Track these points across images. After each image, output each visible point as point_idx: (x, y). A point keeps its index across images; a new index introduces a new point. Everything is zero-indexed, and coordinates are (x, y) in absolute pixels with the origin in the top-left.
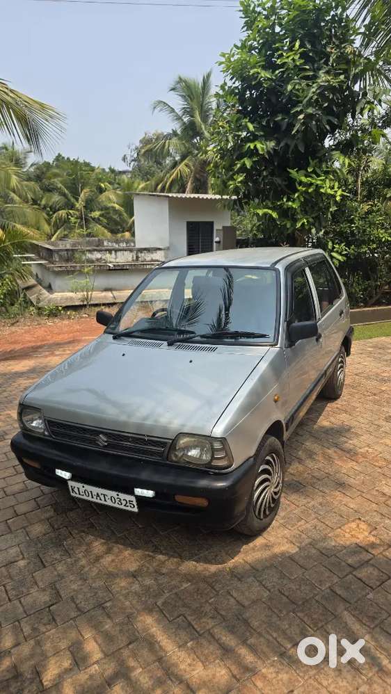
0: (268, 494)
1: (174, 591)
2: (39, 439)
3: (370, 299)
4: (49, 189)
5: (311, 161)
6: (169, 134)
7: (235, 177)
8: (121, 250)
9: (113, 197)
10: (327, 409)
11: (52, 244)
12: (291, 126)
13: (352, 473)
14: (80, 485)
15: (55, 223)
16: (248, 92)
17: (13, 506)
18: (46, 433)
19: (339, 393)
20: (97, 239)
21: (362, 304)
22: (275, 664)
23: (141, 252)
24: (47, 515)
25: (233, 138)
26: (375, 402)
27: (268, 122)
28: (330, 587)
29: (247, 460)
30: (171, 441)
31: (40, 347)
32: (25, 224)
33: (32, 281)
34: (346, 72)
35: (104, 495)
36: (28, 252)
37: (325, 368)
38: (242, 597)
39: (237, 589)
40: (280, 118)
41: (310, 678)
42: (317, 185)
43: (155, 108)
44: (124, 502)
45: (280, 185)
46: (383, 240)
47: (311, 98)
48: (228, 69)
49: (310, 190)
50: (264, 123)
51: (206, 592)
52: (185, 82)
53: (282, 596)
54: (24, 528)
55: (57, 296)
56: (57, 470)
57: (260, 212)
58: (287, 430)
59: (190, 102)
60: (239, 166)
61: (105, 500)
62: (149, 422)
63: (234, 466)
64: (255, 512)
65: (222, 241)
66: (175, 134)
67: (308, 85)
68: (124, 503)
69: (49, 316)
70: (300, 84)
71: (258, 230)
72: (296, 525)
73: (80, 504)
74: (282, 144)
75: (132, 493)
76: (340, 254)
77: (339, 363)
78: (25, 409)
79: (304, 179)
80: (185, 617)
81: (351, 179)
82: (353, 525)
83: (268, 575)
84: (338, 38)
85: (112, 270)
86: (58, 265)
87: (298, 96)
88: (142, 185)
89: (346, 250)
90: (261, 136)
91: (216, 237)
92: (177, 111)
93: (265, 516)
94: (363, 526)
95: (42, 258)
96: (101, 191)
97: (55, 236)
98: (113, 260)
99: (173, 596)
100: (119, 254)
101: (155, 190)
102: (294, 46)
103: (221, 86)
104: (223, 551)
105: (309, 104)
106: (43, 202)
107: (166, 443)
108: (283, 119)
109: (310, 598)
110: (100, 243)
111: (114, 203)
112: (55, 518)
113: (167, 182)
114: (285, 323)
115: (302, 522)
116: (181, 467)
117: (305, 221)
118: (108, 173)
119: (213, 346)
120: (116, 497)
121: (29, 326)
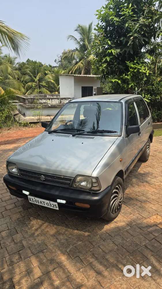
0: (117, 203)
1: (75, 245)
2: (15, 177)
3: (160, 119)
4: (24, 74)
5: (136, 58)
6: (74, 50)
7: (102, 65)
8: (54, 99)
9: (51, 77)
10: (142, 165)
11: (25, 96)
12: (127, 42)
13: (154, 194)
14: (33, 198)
15: (27, 88)
16: (109, 28)
17: (5, 206)
18: (18, 174)
19: (147, 159)
20: (44, 94)
21: (156, 121)
22: (120, 280)
23: (62, 100)
24: (20, 210)
25: (102, 47)
27: (117, 41)
28: (145, 245)
29: (108, 187)
30: (73, 178)
31: (19, 139)
32: (14, 88)
33: (17, 112)
34: (151, 18)
35: (44, 202)
36: (15, 100)
37: (142, 148)
38: (105, 248)
39: (103, 245)
40: (122, 39)
41: (136, 287)
42: (138, 69)
43: (68, 38)
44: (53, 205)
45: (122, 69)
47: (136, 29)
48: (100, 17)
49: (135, 71)
50: (115, 41)
51: (89, 246)
52: (81, 27)
53: (123, 248)
54: (9, 216)
55: (27, 118)
56: (23, 191)
57: (113, 81)
58: (125, 174)
59: (83, 36)
60: (104, 60)
61: (44, 204)
63: (102, 190)
64: (111, 210)
65: (96, 93)
66: (77, 49)
67: (135, 24)
68: (52, 206)
69: (24, 126)
70: (131, 23)
72: (129, 216)
73: (34, 206)
74: (123, 50)
75: (56, 201)
76: (148, 99)
77: (147, 146)
78: (9, 164)
79: (132, 66)
80: (79, 258)
81: (153, 67)
82: (155, 217)
83: (117, 238)
84: (148, 3)
85: (50, 107)
86: (28, 105)
87: (130, 29)
88: (63, 72)
89: (150, 97)
90: (114, 47)
91: (94, 92)
92: (78, 40)
93: (116, 212)
94: (159, 217)
95: (21, 102)
96: (46, 74)
97: (27, 93)
98: (50, 103)
99: (74, 248)
100: (53, 100)
101: (69, 73)
102: (129, 6)
103: (97, 25)
104: (96, 227)
105: (135, 32)
106: (22, 79)
107: (71, 179)
108: (123, 39)
109: (136, 250)
110: (45, 96)
111: (51, 79)
112: (23, 212)
113: (73, 70)
114: (125, 126)
115: (132, 215)
116: (79, 190)
117: (133, 84)
118: (48, 67)
119: (93, 136)
120: (49, 203)
121: (15, 130)
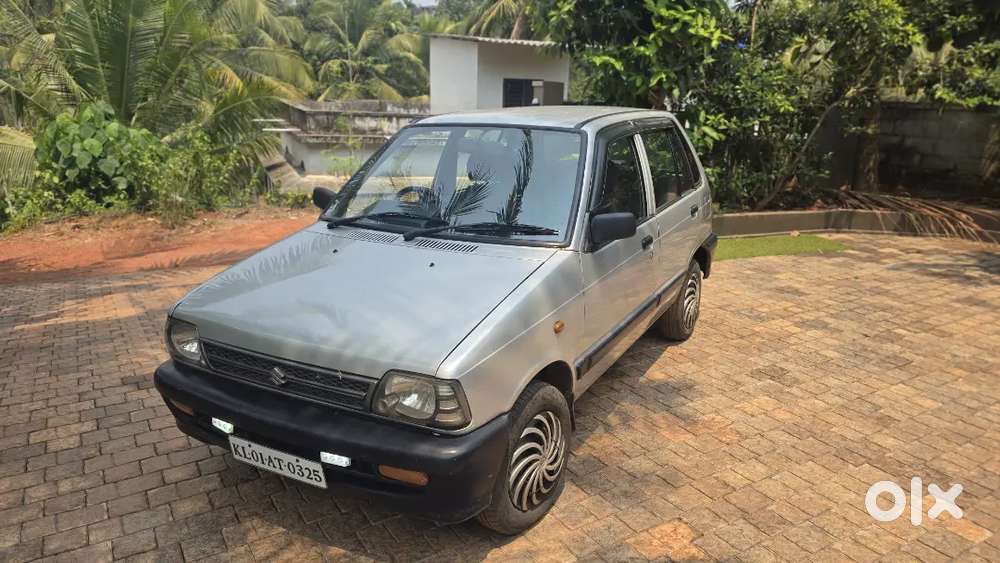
0: (541, 468)
2: (194, 371)
3: (758, 201)
4: (315, 28)
9: (407, 43)
10: (665, 354)
11: (313, 106)
13: (683, 451)
14: (245, 444)
15: (323, 77)
17: (162, 471)
18: (203, 362)
19: (688, 331)
20: (377, 101)
21: (747, 207)
24: (210, 486)
26: (738, 348)
29: (497, 417)
30: (375, 383)
32: (279, 77)
33: (279, 158)
35: (279, 460)
36: (276, 116)
37: (659, 291)
42: (684, 22)
44: (307, 471)
45: (629, 22)
46: (782, 110)
49: (674, 30)
54: (170, 504)
55: (310, 179)
56: (214, 419)
57: (598, 61)
58: (579, 377)
61: (280, 469)
62: (349, 352)
63: (472, 426)
64: (511, 498)
65: (541, 102)
68: (306, 473)
69: (293, 206)
71: (595, 89)
72: (580, 522)
75: (317, 459)
76: (716, 129)
77: (687, 287)
78: (176, 324)
79: (664, 12)
81: (743, 19)
82: (667, 528)
86: (314, 134)
88: (450, 27)
89: (725, 124)
93: (530, 507)
94: (683, 530)
95: (293, 125)
96: (391, 33)
97: (323, 96)
98: (393, 131)
101: (467, 32)
104: (459, 555)
106: (307, 46)
107: (368, 384)
110: (382, 107)
111: (409, 51)
112: (219, 492)
113: (484, 22)
114: (587, 215)
115: (590, 520)
116: (392, 422)
117: (664, 76)
118: (403, 8)
119: (472, 244)
120: (295, 464)
121: (262, 219)
